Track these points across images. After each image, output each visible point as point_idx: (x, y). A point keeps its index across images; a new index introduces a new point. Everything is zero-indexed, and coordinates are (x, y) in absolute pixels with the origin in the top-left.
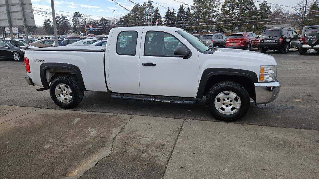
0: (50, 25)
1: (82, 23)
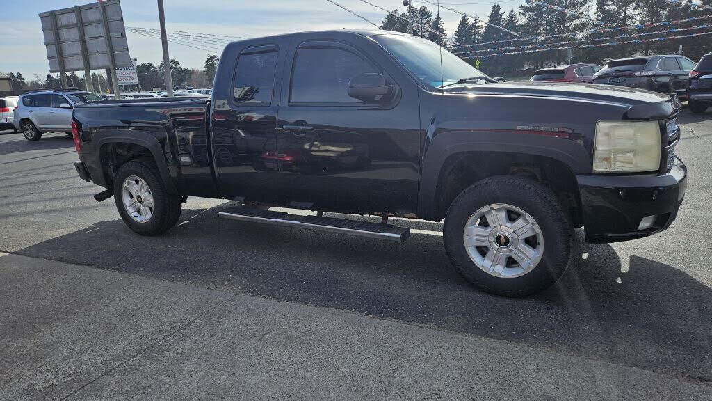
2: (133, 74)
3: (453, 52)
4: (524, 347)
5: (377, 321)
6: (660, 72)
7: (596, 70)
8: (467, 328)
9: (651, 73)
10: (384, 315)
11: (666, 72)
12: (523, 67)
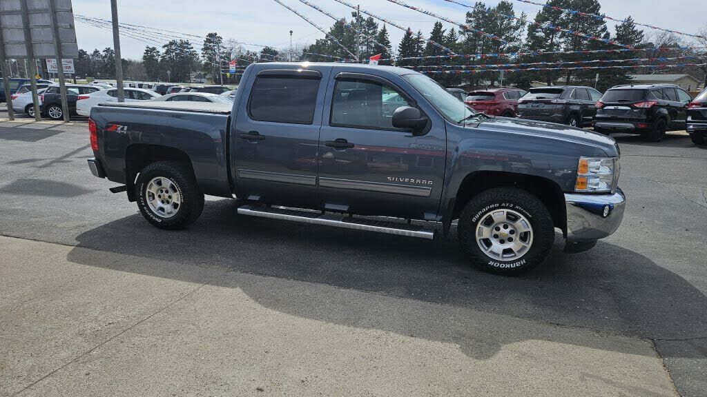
0: (157, 60)
1: (221, 57)
2: (70, 62)
3: (396, 66)
4: (447, 306)
5: (342, 290)
6: (573, 100)
7: (522, 94)
8: (409, 294)
9: (564, 101)
10: (348, 286)
11: (578, 101)
12: (460, 83)
